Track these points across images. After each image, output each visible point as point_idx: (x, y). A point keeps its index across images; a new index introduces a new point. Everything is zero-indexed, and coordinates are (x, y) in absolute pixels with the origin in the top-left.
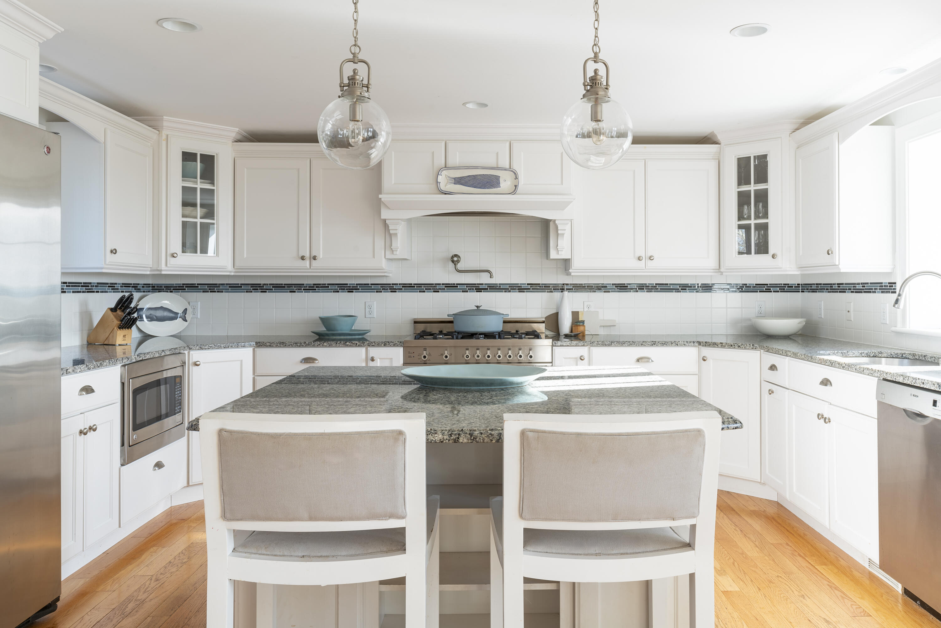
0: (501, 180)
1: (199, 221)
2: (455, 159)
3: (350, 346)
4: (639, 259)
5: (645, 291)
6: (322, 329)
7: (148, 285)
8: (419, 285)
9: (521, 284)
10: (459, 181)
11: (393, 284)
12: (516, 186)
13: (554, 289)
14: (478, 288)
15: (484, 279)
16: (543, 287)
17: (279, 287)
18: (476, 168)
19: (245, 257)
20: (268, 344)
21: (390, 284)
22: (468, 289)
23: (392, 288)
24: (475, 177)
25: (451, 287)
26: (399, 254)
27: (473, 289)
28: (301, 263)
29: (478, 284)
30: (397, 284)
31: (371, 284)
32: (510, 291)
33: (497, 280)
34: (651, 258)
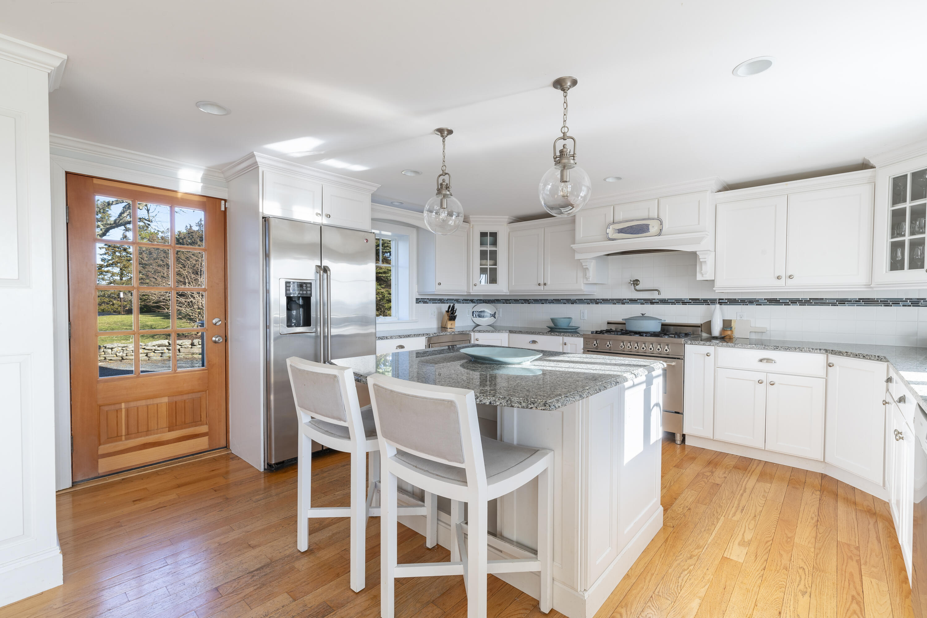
0: (650, 227)
1: (489, 267)
2: (620, 216)
3: (554, 335)
4: (778, 278)
5: (798, 305)
6: (552, 325)
7: (480, 300)
9: (684, 299)
10: (621, 231)
11: (597, 299)
12: (661, 230)
13: (711, 303)
14: (652, 302)
15: (655, 296)
16: (702, 301)
17: (536, 301)
18: (632, 220)
19: (513, 284)
20: (514, 332)
21: (595, 299)
22: (645, 302)
23: (596, 302)
24: (632, 227)
25: (633, 301)
26: (591, 280)
27: (648, 302)
28: (539, 287)
29: (652, 299)
30: (599, 299)
31: (584, 299)
32: (675, 304)
33: (664, 295)
34: (790, 277)
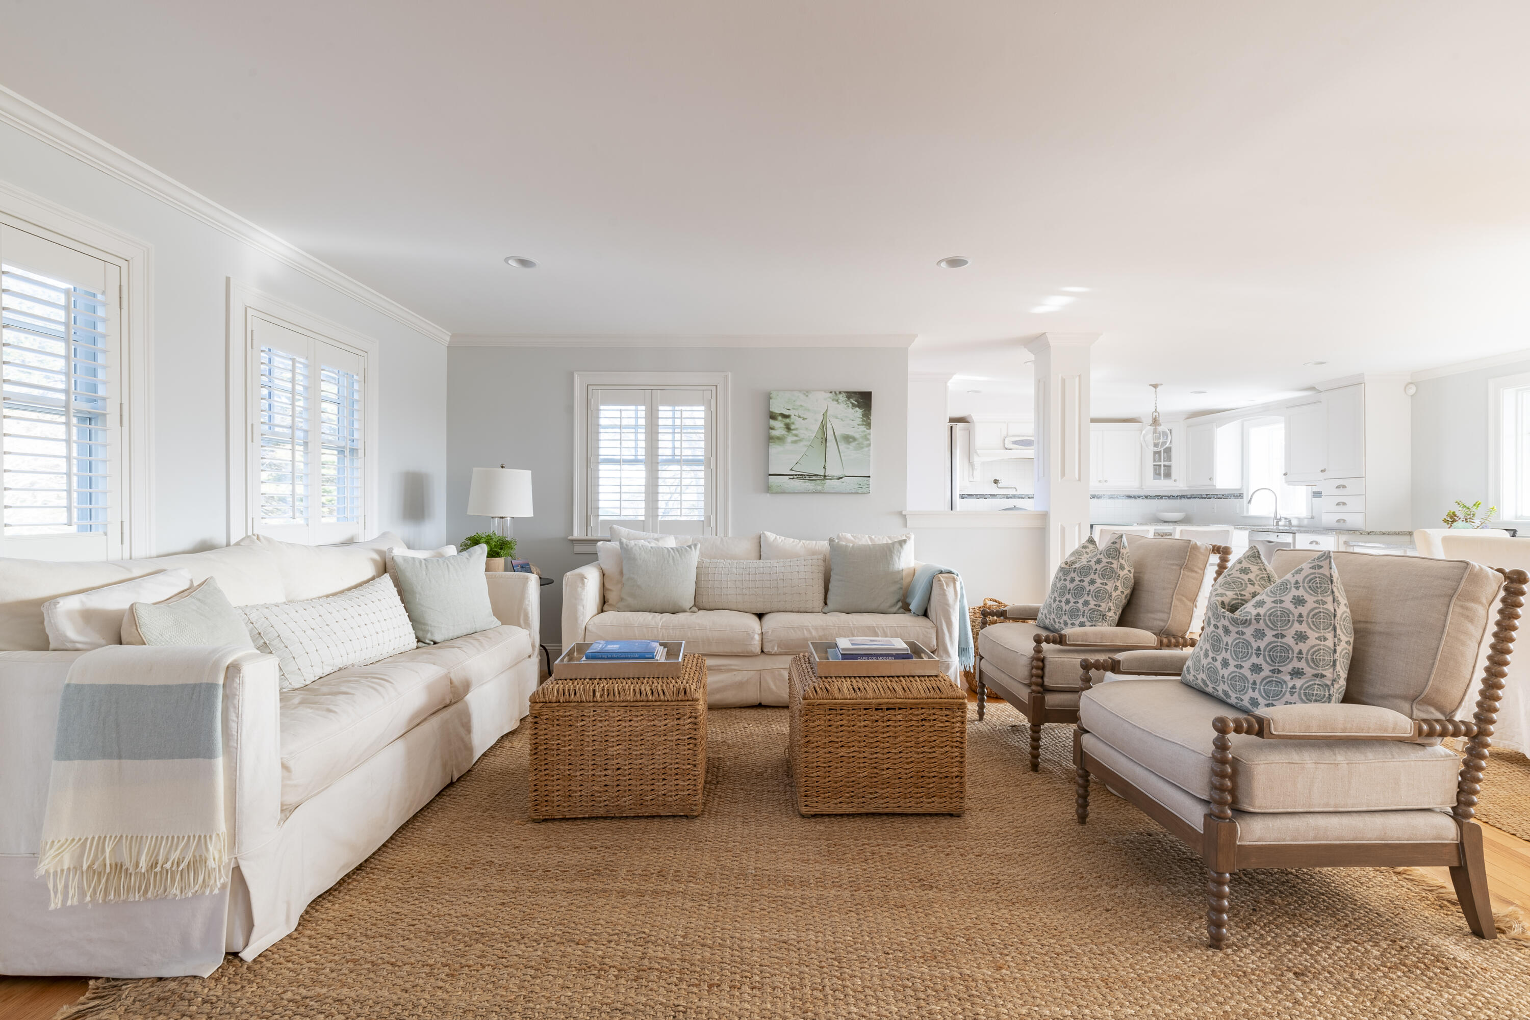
4: (1100, 481)
8: (976, 495)
10: (1015, 443)
15: (1011, 492)
18: (1023, 436)
22: (1002, 497)
24: (1022, 441)
25: (993, 496)
34: (1106, 481)
